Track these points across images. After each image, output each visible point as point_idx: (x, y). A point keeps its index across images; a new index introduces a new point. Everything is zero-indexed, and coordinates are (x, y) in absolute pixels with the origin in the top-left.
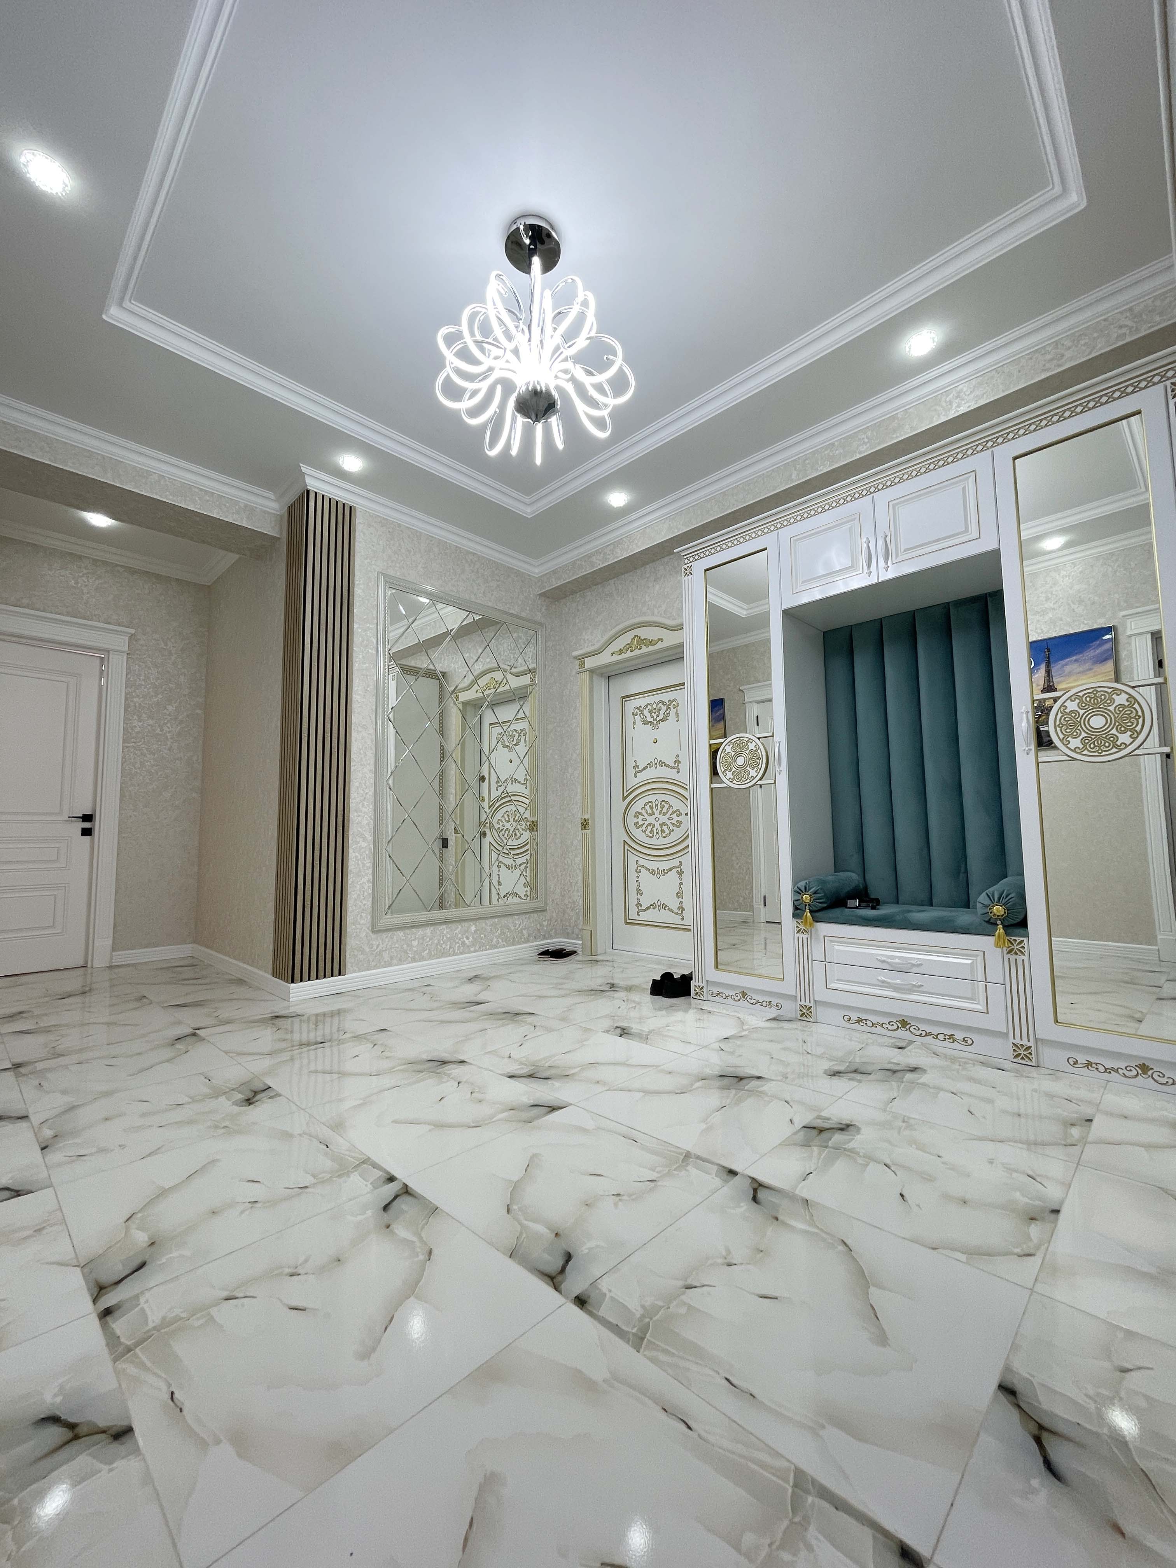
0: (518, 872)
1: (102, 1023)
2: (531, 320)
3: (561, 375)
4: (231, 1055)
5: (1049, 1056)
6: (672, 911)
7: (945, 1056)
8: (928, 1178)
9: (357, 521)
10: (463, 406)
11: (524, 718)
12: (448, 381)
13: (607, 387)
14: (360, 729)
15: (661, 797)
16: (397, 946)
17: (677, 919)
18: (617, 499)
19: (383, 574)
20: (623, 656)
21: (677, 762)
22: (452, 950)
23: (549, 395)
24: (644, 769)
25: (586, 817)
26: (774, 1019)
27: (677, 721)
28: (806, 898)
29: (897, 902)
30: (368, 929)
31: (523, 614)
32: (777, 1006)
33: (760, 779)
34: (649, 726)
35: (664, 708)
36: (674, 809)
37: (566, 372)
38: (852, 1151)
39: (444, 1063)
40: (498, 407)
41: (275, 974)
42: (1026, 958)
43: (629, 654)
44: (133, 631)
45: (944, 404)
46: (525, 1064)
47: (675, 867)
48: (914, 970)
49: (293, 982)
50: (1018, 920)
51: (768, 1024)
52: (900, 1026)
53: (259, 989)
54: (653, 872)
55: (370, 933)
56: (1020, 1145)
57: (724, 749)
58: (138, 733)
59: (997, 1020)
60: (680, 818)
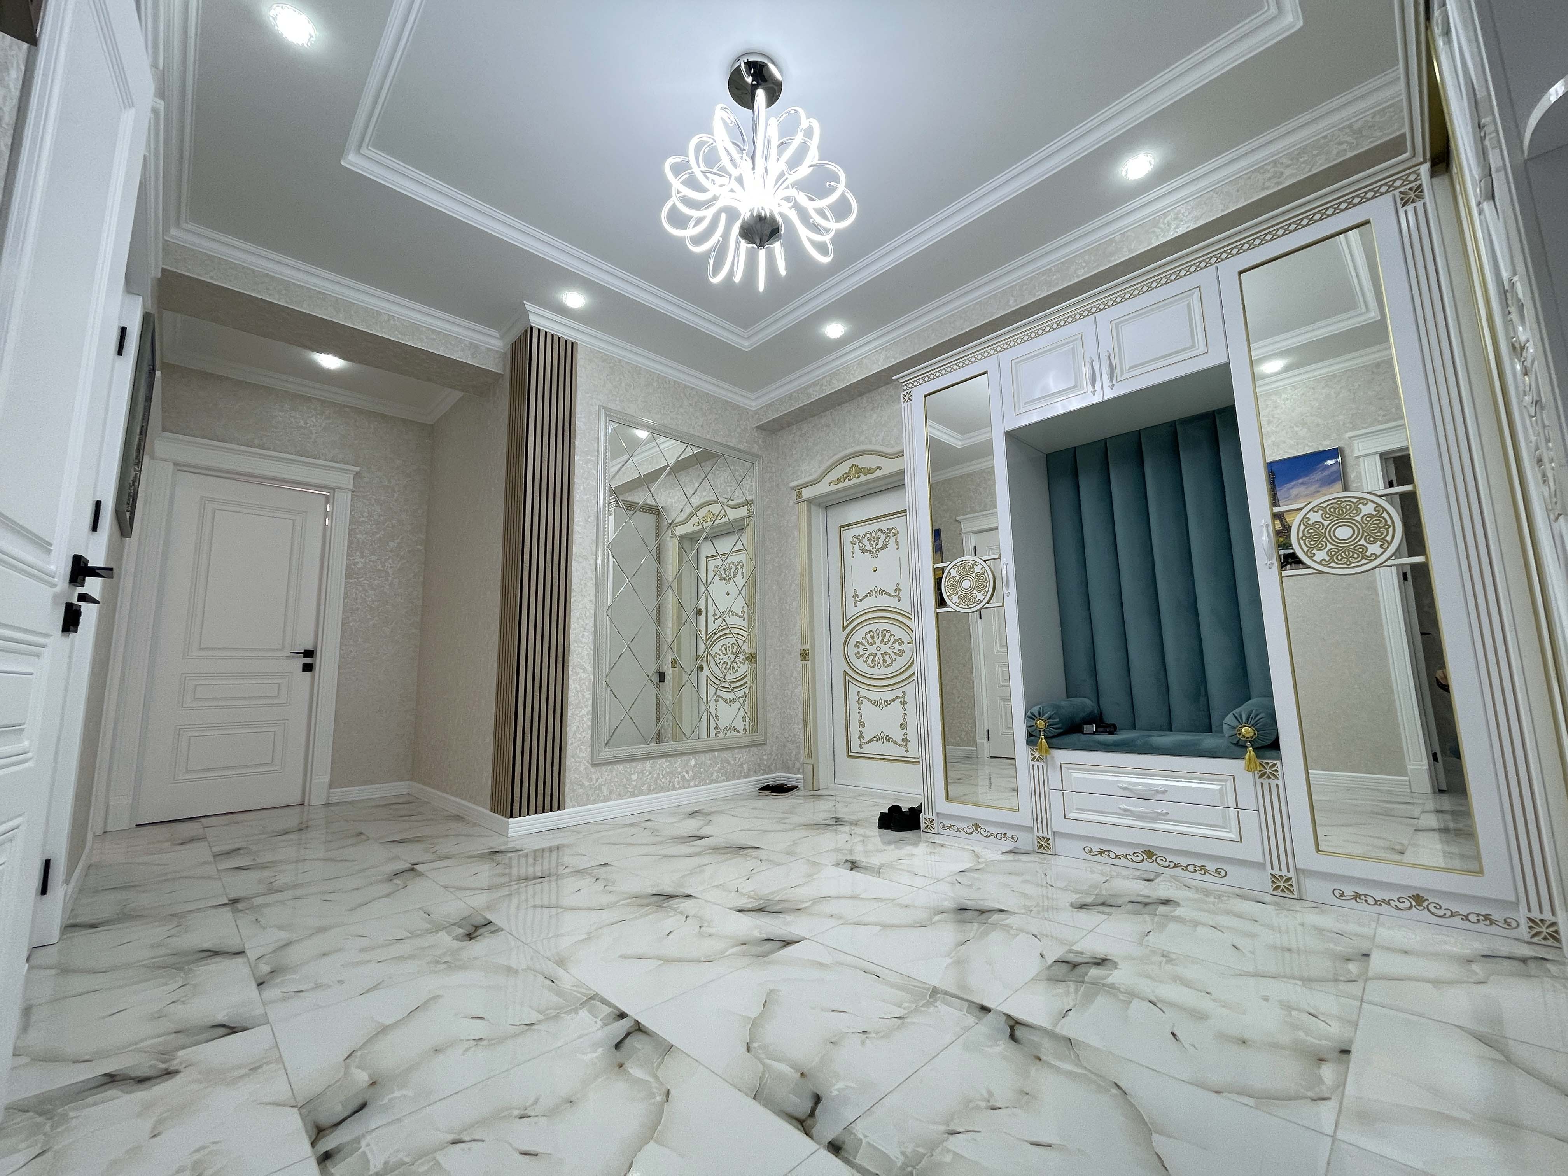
0: (737, 705)
1: (318, 859)
2: (754, 151)
3: (784, 203)
4: (449, 889)
5: (1313, 888)
6: (896, 743)
7: (1197, 889)
8: (1201, 1016)
9: (579, 357)
10: (688, 233)
11: (742, 550)
12: (674, 209)
13: (828, 213)
14: (581, 560)
15: (882, 627)
16: (616, 780)
17: (901, 752)
18: (834, 330)
19: (603, 407)
20: (841, 485)
21: (898, 590)
22: (671, 784)
23: (773, 220)
24: (864, 598)
25: (807, 647)
26: (1010, 852)
27: (897, 549)
28: (1040, 723)
29: (1134, 729)
30: (588, 762)
31: (740, 447)
32: (1013, 838)
33: (988, 602)
34: (868, 555)
35: (883, 536)
36: (896, 638)
37: (787, 199)
38: (1112, 986)
39: (670, 897)
40: (721, 236)
41: (493, 809)
42: (1280, 783)
43: (847, 483)
44: (358, 469)
45: (1162, 226)
46: (755, 899)
47: (898, 697)
48: (1159, 797)
49: (511, 817)
50: (1269, 742)
51: (1004, 857)
52: (1145, 857)
53: (475, 825)
54: (875, 703)
55: (589, 766)
56: (1293, 981)
57: (949, 572)
58: (359, 569)
59: (1253, 850)
60: (902, 647)
